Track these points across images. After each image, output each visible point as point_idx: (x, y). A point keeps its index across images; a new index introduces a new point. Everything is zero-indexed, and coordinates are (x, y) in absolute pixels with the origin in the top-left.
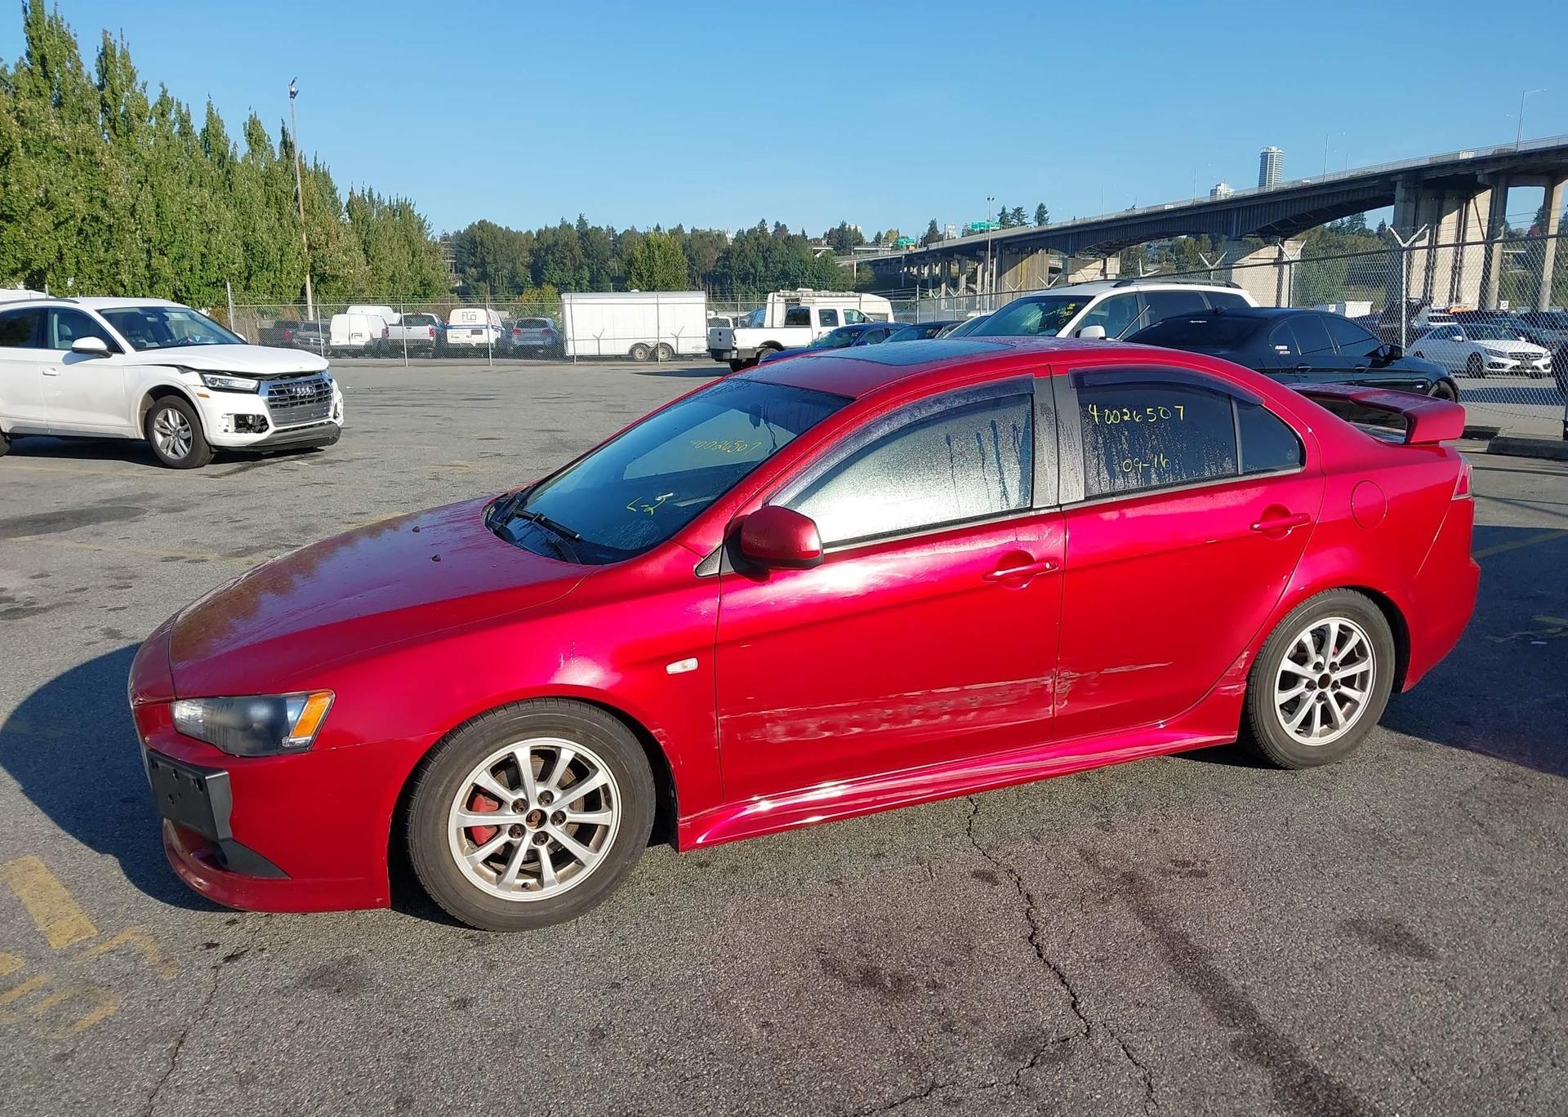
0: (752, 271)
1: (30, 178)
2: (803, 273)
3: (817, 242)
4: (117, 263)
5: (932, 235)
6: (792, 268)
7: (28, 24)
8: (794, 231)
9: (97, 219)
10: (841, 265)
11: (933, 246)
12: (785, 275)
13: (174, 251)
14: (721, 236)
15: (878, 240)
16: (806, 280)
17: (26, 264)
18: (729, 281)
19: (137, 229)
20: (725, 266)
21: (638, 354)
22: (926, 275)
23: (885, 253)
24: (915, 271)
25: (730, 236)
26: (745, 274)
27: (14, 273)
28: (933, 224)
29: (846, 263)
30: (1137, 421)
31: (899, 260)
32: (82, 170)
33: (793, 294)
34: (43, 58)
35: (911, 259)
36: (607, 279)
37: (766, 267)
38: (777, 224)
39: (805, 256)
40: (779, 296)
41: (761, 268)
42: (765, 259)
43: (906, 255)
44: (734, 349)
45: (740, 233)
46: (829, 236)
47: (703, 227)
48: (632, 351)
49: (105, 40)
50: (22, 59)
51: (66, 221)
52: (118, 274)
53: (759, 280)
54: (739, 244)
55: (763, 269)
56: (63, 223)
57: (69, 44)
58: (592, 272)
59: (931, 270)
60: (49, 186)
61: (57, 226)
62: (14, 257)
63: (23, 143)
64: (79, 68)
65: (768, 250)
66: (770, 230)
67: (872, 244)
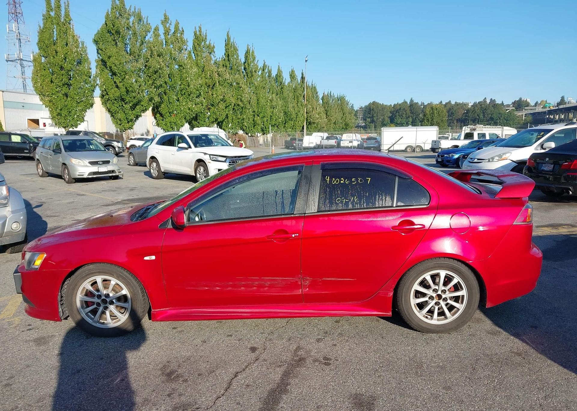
0: (478, 117)
1: (219, 92)
2: (500, 119)
3: (508, 106)
4: (243, 119)
5: (562, 101)
6: (495, 116)
7: (226, 45)
8: (498, 102)
9: (238, 105)
10: (518, 115)
11: (561, 107)
12: (492, 119)
13: (261, 115)
14: (466, 105)
15: (536, 104)
16: (501, 121)
17: (216, 120)
18: (467, 122)
19: (250, 108)
20: (466, 116)
21: (408, 150)
22: (557, 118)
23: (539, 109)
24: (552, 117)
25: (470, 104)
26: (474, 119)
27: (213, 122)
28: (563, 98)
29: (520, 114)
30: (347, 183)
31: (545, 113)
32: (236, 89)
33: (474, 127)
34: (228, 55)
35: (550, 112)
36: (418, 121)
37: (484, 116)
38: (491, 99)
39: (501, 112)
40: (468, 128)
41: (481, 116)
42: (483, 113)
43: (548, 111)
44: (440, 148)
45: (475, 103)
46: (514, 103)
47: (460, 101)
48: (406, 148)
49: (248, 47)
50: (223, 56)
51: (229, 106)
52: (244, 122)
53: (481, 121)
54: (473, 107)
55: (482, 117)
56: (228, 106)
57: (236, 50)
58: (413, 119)
59: (559, 117)
60: (224, 95)
61: (226, 107)
62: (213, 117)
63: (219, 82)
64: (238, 57)
65: (485, 109)
66: (488, 101)
67: (533, 106)
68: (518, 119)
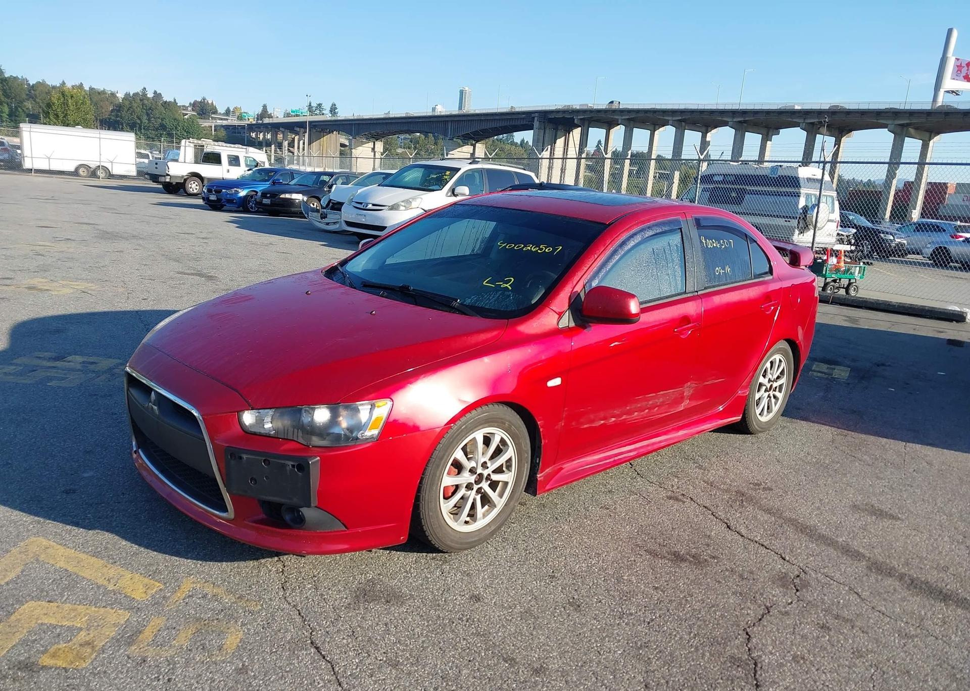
0: (139, 121)
2: (176, 128)
3: (185, 108)
5: (264, 113)
6: (168, 123)
8: (167, 98)
10: (202, 126)
11: (266, 121)
12: (163, 127)
14: (113, 95)
15: (228, 112)
16: (179, 133)
20: (117, 116)
21: (81, 171)
22: (261, 139)
23: (232, 121)
24: (253, 135)
25: (120, 95)
26: (133, 123)
28: (265, 107)
29: (207, 124)
31: (243, 127)
33: (200, 142)
35: (251, 127)
36: (23, 115)
37: (149, 120)
38: (155, 92)
39: (177, 116)
40: (190, 142)
41: (145, 119)
42: (148, 115)
43: (248, 125)
44: (168, 175)
45: (127, 95)
46: (194, 105)
47: (99, 87)
48: (77, 169)
53: (144, 129)
54: (127, 103)
55: (147, 121)
58: (11, 108)
59: (264, 135)
65: (150, 109)
66: (150, 95)
67: (223, 114)
68: (204, 132)
